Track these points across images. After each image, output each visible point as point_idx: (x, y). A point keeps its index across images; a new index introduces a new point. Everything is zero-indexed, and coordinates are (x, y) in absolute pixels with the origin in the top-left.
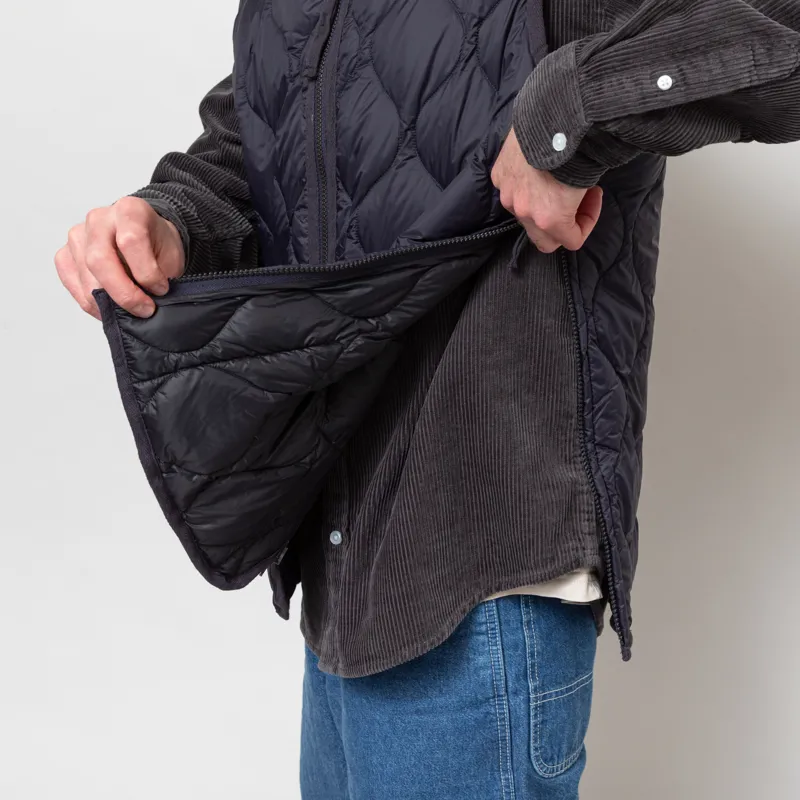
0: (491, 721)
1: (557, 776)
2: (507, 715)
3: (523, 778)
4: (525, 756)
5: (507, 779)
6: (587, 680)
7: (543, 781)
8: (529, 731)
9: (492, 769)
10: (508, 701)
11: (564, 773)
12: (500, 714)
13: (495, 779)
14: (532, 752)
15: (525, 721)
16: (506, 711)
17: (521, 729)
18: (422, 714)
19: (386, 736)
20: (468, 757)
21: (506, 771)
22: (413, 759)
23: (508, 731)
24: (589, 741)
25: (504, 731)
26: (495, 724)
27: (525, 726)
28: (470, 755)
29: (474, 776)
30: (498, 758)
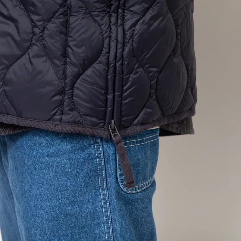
0: (93, 158)
1: (135, 193)
2: (102, 154)
3: (114, 194)
4: (114, 179)
5: (104, 195)
6: (153, 138)
7: (126, 195)
8: (116, 164)
9: (95, 189)
10: (103, 146)
11: (140, 192)
12: (98, 154)
13: (97, 195)
14: (118, 177)
15: (113, 157)
16: (102, 152)
17: (111, 163)
18: (51, 157)
19: (31, 173)
20: (80, 181)
21: (103, 189)
22: (47, 185)
23: (103, 164)
24: (157, 176)
25: (101, 165)
26: (95, 160)
27: (114, 160)
28: (81, 180)
29: (84, 193)
30: (98, 181)
